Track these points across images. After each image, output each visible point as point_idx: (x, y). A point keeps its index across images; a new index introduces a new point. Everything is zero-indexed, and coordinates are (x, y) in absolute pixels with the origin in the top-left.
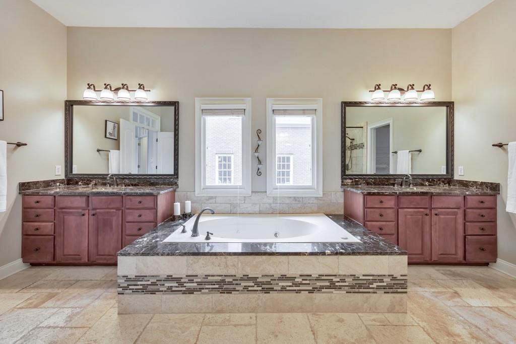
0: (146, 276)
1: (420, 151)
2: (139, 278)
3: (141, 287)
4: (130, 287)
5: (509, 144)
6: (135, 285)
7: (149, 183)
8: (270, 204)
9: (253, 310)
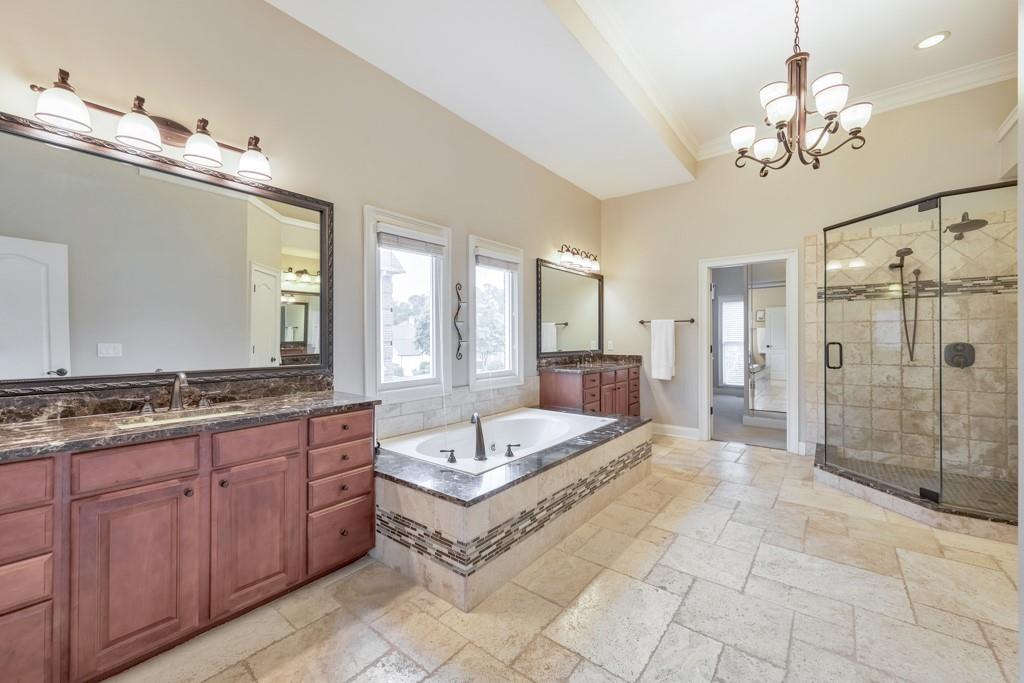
0: (499, 526)
1: (566, 324)
2: (492, 533)
3: (495, 547)
4: (483, 554)
5: (653, 322)
6: (489, 547)
7: (263, 390)
8: (473, 404)
9: (584, 520)
